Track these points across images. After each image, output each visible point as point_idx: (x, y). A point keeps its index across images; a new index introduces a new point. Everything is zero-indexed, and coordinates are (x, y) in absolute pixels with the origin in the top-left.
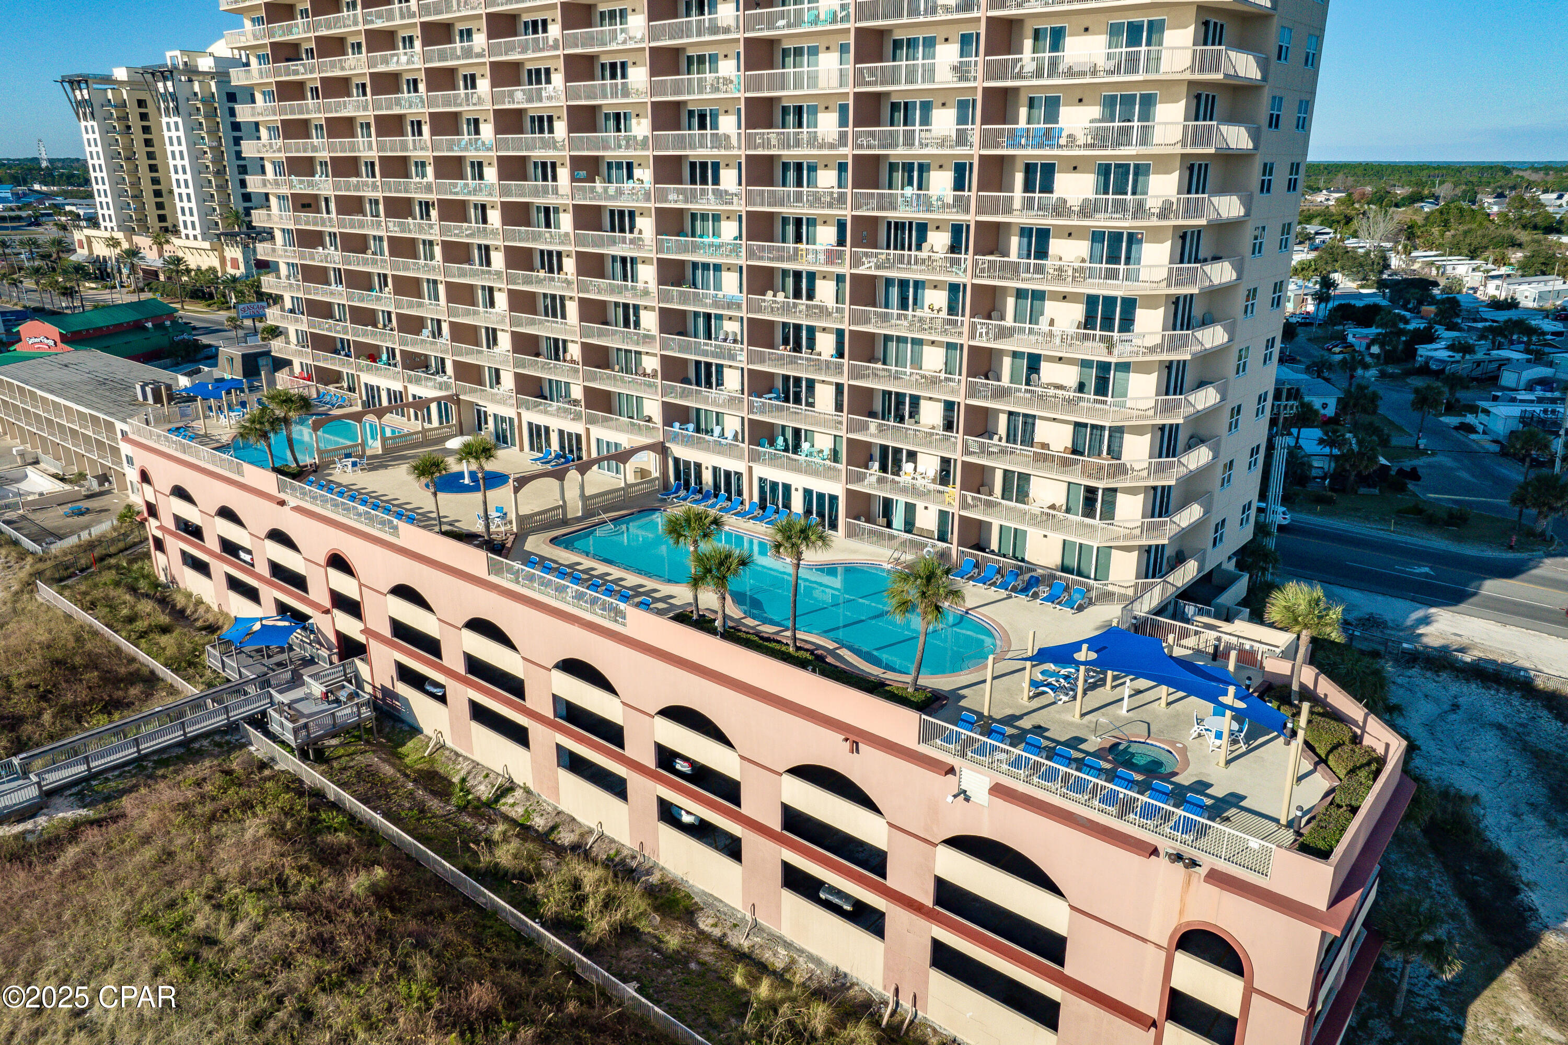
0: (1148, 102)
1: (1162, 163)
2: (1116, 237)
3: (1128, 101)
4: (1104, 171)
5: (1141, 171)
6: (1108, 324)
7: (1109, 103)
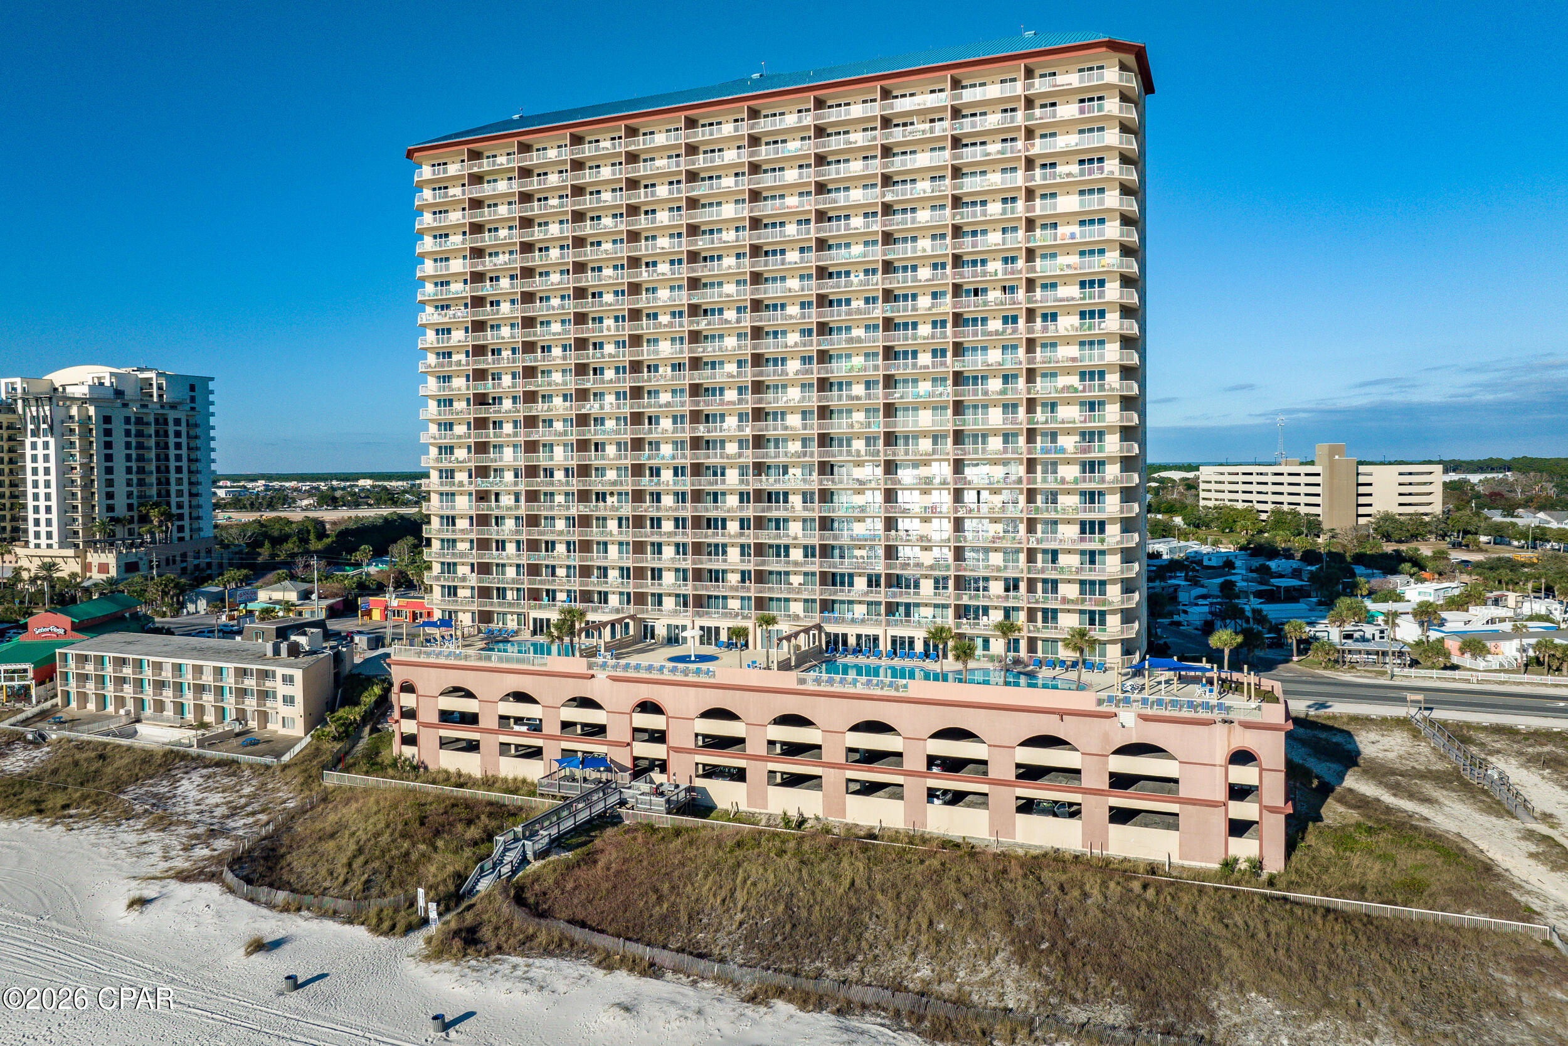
0: (1101, 434)
1: (1111, 460)
2: (1092, 494)
3: (1092, 434)
4: (1083, 465)
5: (1102, 463)
6: (1092, 532)
7: (1083, 434)
